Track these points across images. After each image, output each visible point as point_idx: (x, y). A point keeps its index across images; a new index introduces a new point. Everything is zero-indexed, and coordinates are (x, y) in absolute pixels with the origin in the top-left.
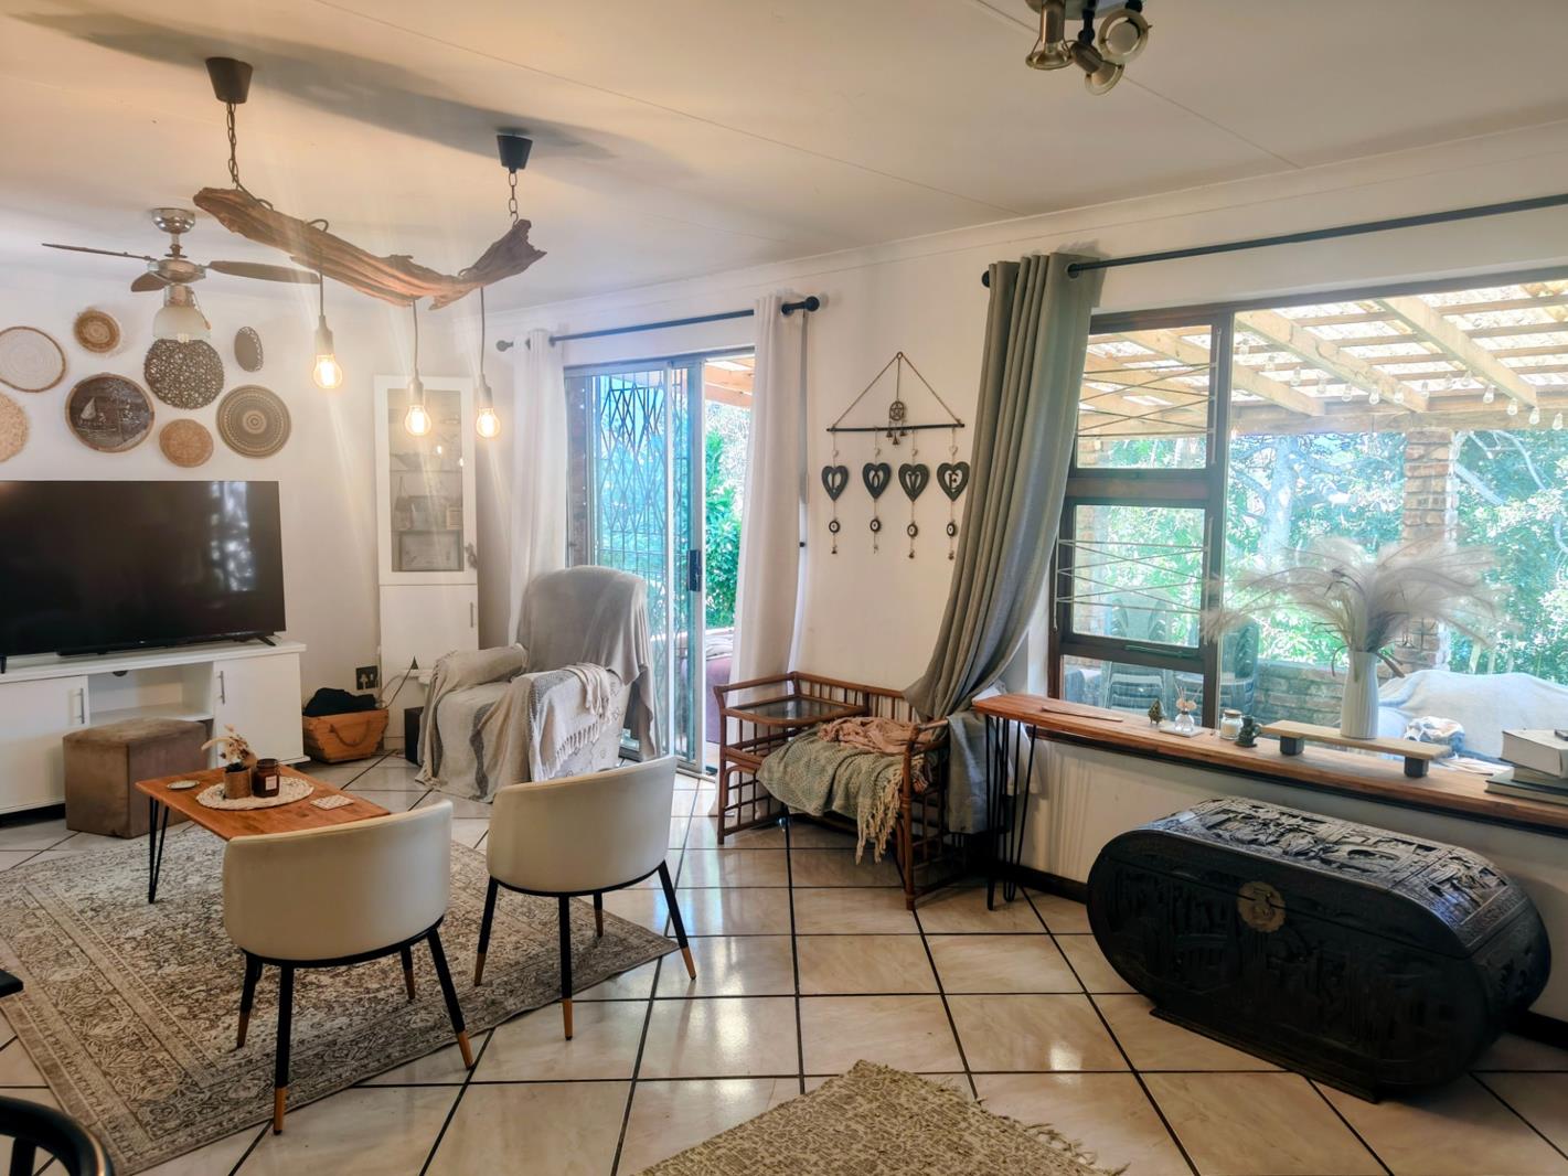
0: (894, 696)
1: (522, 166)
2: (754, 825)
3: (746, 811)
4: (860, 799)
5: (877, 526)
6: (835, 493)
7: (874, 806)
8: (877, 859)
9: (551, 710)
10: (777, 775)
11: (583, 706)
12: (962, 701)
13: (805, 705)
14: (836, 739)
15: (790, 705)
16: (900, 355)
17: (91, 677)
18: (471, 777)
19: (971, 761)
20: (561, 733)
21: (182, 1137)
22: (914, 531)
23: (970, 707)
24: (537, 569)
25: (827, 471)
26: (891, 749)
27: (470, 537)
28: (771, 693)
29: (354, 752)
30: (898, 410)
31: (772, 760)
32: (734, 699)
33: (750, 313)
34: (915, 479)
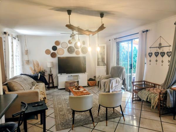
0: (159, 85)
1: (103, 17)
2: (137, 100)
3: (136, 98)
4: (152, 100)
5: (157, 61)
6: (150, 56)
7: (154, 101)
8: (155, 109)
9: (112, 82)
10: (140, 95)
11: (116, 83)
12: (169, 87)
13: (146, 85)
14: (149, 91)
15: (143, 85)
16: (161, 37)
17: (68, 76)
18: (104, 90)
19: (171, 97)
20: (114, 86)
21: (64, 127)
22: (162, 62)
23: (171, 88)
24: (113, 66)
25: (149, 53)
26: (157, 93)
27: (105, 62)
28: (140, 83)
29: (93, 85)
30: (160, 44)
31: (139, 92)
32: (135, 84)
33: (138, 33)
34: (163, 54)
